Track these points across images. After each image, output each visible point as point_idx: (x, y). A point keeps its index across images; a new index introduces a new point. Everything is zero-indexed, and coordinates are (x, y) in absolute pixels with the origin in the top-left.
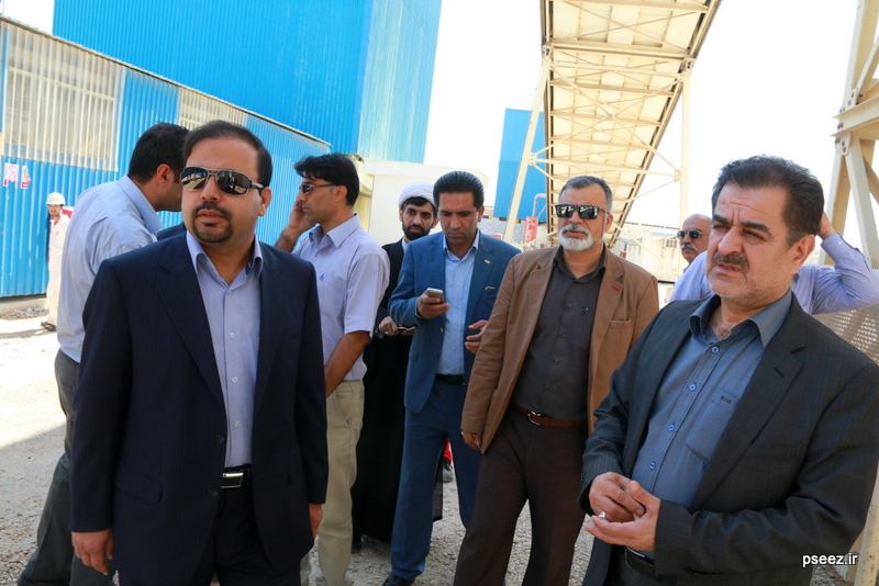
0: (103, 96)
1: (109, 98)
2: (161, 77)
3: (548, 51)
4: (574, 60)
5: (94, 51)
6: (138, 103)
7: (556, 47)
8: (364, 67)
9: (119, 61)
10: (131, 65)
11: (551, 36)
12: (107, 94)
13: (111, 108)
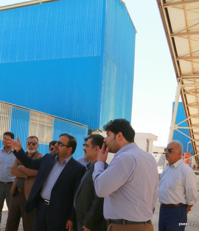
0: (6, 116)
1: (7, 116)
2: (24, 107)
3: (180, 80)
4: (193, 82)
5: (3, 102)
6: (16, 117)
7: (183, 78)
8: (100, 94)
9: (10, 104)
10: (14, 105)
11: (181, 74)
12: (7, 115)
13: (8, 119)
